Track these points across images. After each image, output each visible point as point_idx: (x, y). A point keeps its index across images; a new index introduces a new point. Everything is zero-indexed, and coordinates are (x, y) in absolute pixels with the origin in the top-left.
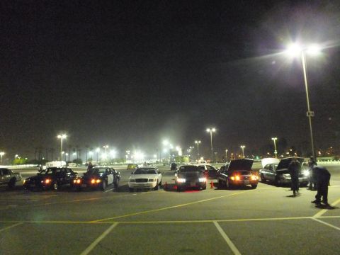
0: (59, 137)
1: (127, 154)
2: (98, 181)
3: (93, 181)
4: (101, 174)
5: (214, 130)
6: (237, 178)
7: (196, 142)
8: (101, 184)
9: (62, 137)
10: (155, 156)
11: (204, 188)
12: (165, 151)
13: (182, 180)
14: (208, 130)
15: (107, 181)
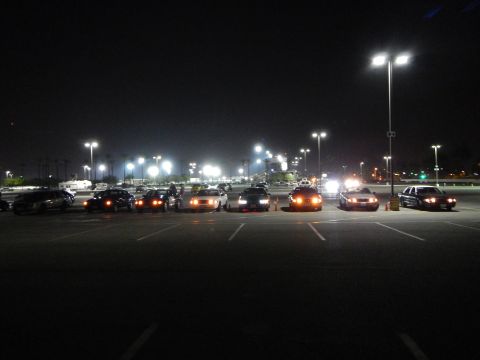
0: (87, 145)
1: (191, 167)
2: (160, 203)
3: (155, 203)
4: (162, 196)
5: (323, 135)
6: (299, 201)
7: (302, 151)
8: (162, 205)
9: (93, 145)
10: (241, 171)
11: (267, 210)
12: (259, 161)
13: (243, 202)
14: (315, 135)
15: (168, 204)
